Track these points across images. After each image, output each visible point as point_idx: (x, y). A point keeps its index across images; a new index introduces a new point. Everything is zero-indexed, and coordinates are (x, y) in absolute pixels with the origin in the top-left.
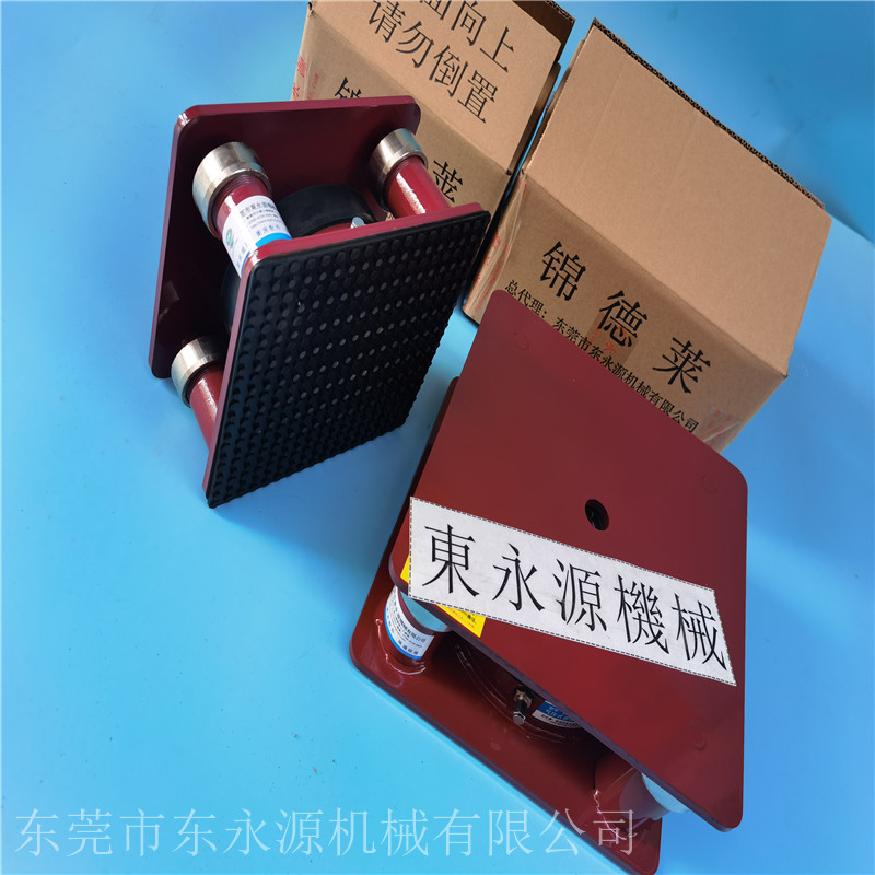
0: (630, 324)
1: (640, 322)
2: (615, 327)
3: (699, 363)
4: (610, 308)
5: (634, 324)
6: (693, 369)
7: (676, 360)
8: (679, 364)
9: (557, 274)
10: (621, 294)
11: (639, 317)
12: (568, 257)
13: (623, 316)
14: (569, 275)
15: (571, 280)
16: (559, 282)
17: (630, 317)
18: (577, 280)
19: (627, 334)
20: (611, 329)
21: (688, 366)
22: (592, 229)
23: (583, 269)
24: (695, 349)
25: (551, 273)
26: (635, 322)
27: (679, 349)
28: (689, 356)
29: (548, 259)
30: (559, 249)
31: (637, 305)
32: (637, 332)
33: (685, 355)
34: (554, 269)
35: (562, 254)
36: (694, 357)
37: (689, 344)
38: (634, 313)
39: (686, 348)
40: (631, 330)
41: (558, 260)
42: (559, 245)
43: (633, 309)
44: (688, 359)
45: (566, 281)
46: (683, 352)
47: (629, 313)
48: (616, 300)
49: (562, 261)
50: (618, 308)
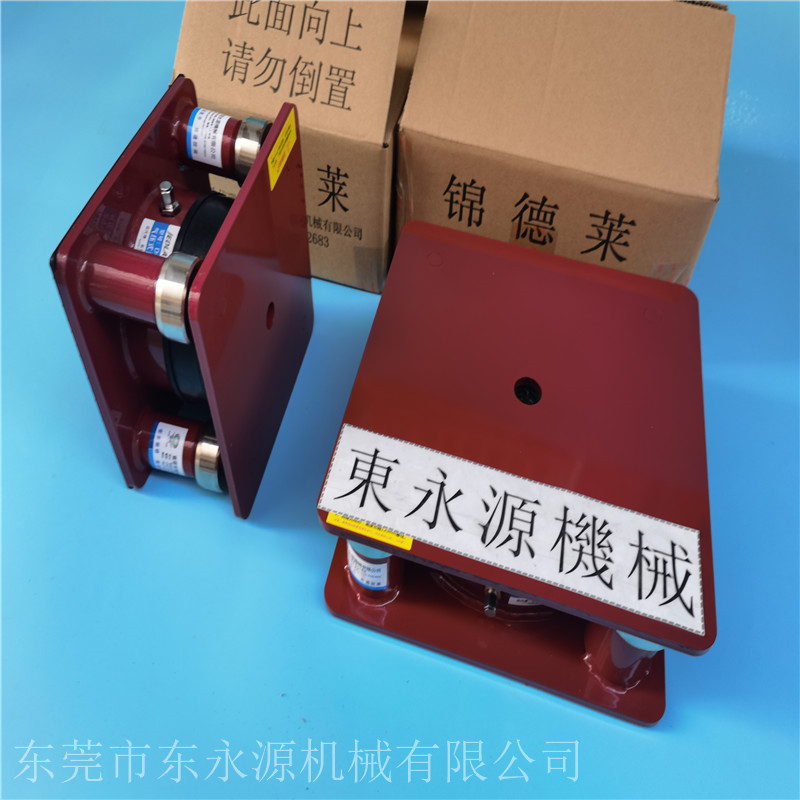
0: (544, 220)
1: (553, 214)
2: (532, 231)
3: (624, 227)
4: (520, 215)
6: (620, 236)
7: (601, 234)
8: (604, 237)
9: (462, 206)
10: (526, 196)
11: (551, 210)
14: (472, 202)
15: (476, 205)
16: (466, 212)
17: (542, 214)
18: (481, 202)
19: (545, 232)
21: (614, 235)
23: (483, 190)
24: (615, 215)
25: (456, 208)
26: (549, 216)
27: (600, 222)
28: (612, 225)
31: (545, 199)
32: (554, 224)
33: (608, 225)
34: (457, 202)
36: (616, 224)
37: (608, 213)
38: (544, 208)
39: (606, 219)
40: (547, 225)
41: (458, 193)
43: (542, 204)
44: (612, 228)
45: (471, 208)
46: (605, 223)
47: (540, 211)
48: (523, 204)
49: (461, 192)
50: (528, 211)
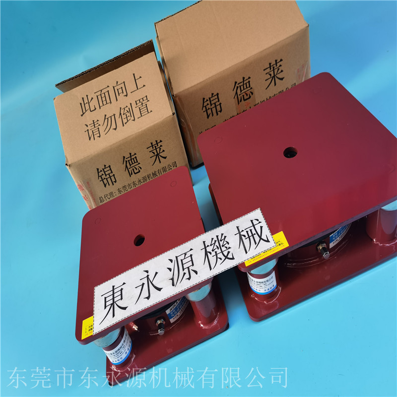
5: (248, 86)
12: (210, 98)
13: (242, 89)
20: (242, 98)
22: (209, 78)
29: (204, 108)
30: (205, 100)
35: (207, 100)
42: (204, 99)
